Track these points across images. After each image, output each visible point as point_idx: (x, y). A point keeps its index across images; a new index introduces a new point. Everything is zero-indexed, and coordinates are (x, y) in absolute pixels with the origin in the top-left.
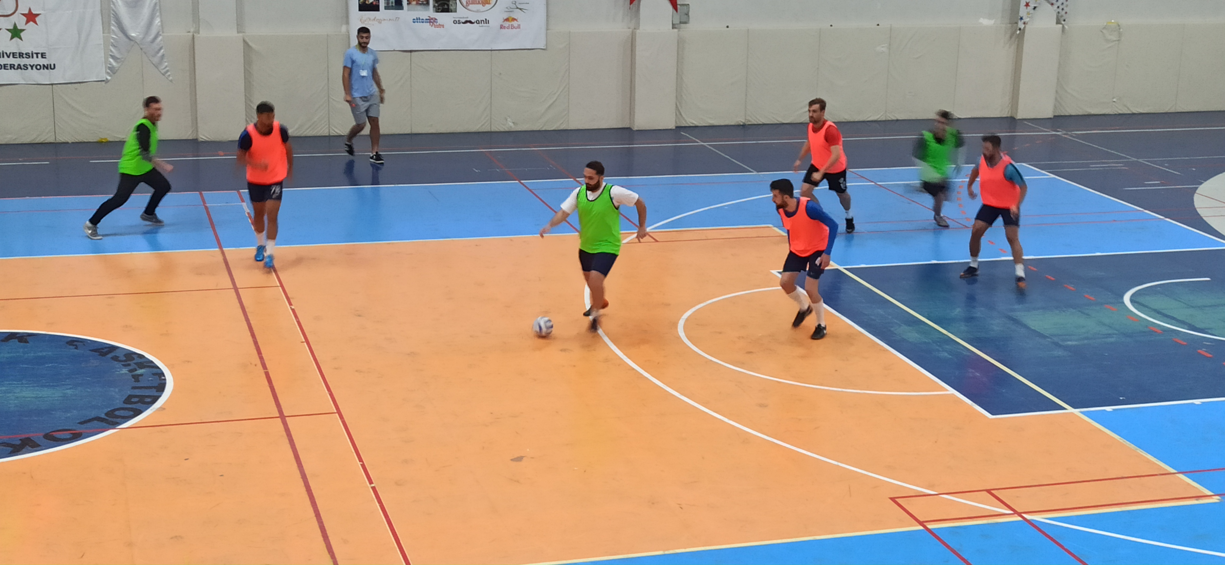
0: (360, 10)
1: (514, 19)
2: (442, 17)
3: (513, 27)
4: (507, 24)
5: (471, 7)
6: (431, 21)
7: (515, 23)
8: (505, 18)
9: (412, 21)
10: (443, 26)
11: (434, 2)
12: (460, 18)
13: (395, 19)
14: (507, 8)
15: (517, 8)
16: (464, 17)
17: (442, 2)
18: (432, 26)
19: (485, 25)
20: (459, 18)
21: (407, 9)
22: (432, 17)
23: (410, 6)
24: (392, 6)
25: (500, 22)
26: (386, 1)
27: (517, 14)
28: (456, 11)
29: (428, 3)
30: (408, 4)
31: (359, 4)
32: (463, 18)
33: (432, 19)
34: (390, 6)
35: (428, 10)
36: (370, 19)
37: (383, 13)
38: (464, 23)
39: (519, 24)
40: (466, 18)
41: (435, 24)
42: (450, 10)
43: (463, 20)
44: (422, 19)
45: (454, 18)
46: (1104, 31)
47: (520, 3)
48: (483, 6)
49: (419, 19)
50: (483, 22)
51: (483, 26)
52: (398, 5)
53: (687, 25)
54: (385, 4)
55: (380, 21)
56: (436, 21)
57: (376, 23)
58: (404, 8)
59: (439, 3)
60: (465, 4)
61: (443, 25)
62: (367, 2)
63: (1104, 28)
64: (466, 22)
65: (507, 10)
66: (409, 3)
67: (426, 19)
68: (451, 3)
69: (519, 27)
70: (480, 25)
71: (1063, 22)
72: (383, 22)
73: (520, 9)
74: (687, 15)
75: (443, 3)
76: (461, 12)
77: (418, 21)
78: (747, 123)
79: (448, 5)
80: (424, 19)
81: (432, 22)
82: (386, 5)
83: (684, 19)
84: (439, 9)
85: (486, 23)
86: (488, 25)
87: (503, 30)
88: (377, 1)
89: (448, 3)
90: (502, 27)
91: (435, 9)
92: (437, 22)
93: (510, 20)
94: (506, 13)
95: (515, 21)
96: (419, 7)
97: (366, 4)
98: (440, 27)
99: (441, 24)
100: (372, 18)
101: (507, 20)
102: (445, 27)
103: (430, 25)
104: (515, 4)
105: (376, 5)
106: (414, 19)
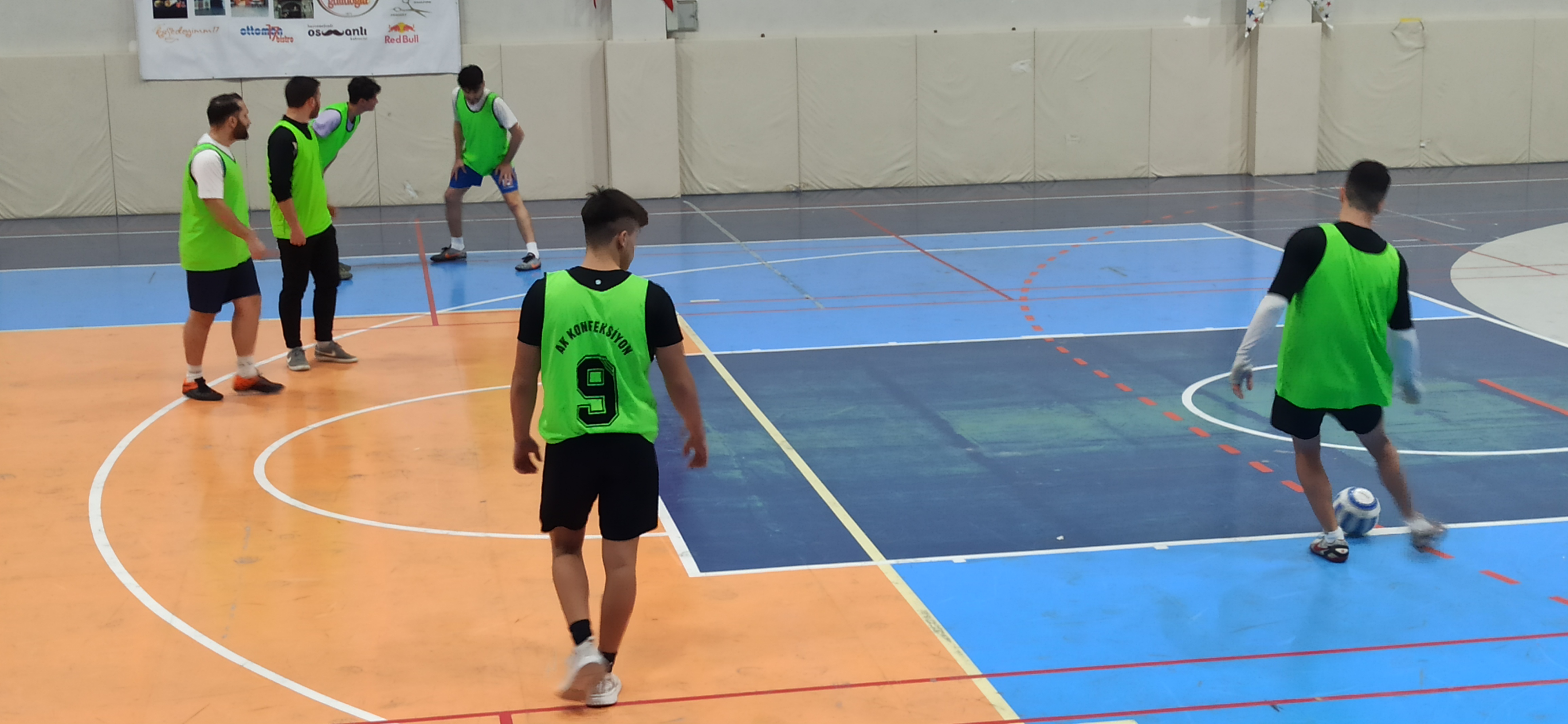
0: (157, 15)
1: (407, 28)
2: (290, 26)
3: (406, 40)
4: (395, 35)
5: (337, 9)
6: (272, 32)
7: (410, 34)
8: (392, 26)
9: (240, 31)
10: (292, 40)
11: (276, 3)
12: (320, 26)
13: (212, 30)
14: (394, 9)
15: (412, 9)
16: (327, 24)
17: (287, 2)
18: (273, 40)
19: (361, 36)
20: (317, 26)
21: (231, 14)
22: (272, 25)
23: (236, 8)
24: (208, 9)
25: (385, 31)
26: (197, 2)
27: (410, 19)
28: (312, 17)
29: (265, 4)
30: (232, 6)
31: (154, 7)
32: (325, 26)
33: (273, 29)
34: (202, 10)
35: (267, 15)
36: (172, 31)
37: (193, 21)
38: (325, 34)
39: (416, 34)
40: (328, 26)
41: (279, 36)
42: (303, 15)
43: (325, 31)
44: (258, 29)
45: (309, 26)
46: (1396, 33)
47: (415, 2)
48: (356, 7)
49: (252, 29)
50: (356, 32)
51: (356, 39)
52: (216, 6)
53: (696, 33)
54: (195, 6)
55: (188, 34)
56: (280, 31)
57: (182, 36)
58: (226, 12)
59: (284, 3)
60: (326, 4)
61: (292, 38)
62: (166, 4)
63: (1396, 28)
64: (329, 33)
65: (395, 12)
66: (234, 3)
67: (263, 29)
68: (303, 3)
69: (416, 39)
70: (352, 36)
71: (1325, 19)
72: (193, 35)
73: (418, 11)
74: (693, 17)
75: (290, 4)
76: (321, 18)
77: (250, 32)
78: (803, 189)
79: (299, 7)
80: (261, 29)
81: (273, 34)
82: (197, 8)
83: (689, 24)
84: (284, 13)
85: (362, 34)
86: (364, 36)
87: (390, 46)
88: (183, 3)
89: (298, 3)
90: (387, 39)
91: (277, 13)
92: (282, 33)
93: (401, 28)
94: (393, 17)
95: (410, 30)
96: (251, 11)
97: (166, 7)
98: (288, 42)
99: (287, 36)
100: (176, 28)
101: (396, 28)
102: (294, 41)
103: (270, 38)
104: (408, 3)
105: (181, 8)
106: (244, 29)
